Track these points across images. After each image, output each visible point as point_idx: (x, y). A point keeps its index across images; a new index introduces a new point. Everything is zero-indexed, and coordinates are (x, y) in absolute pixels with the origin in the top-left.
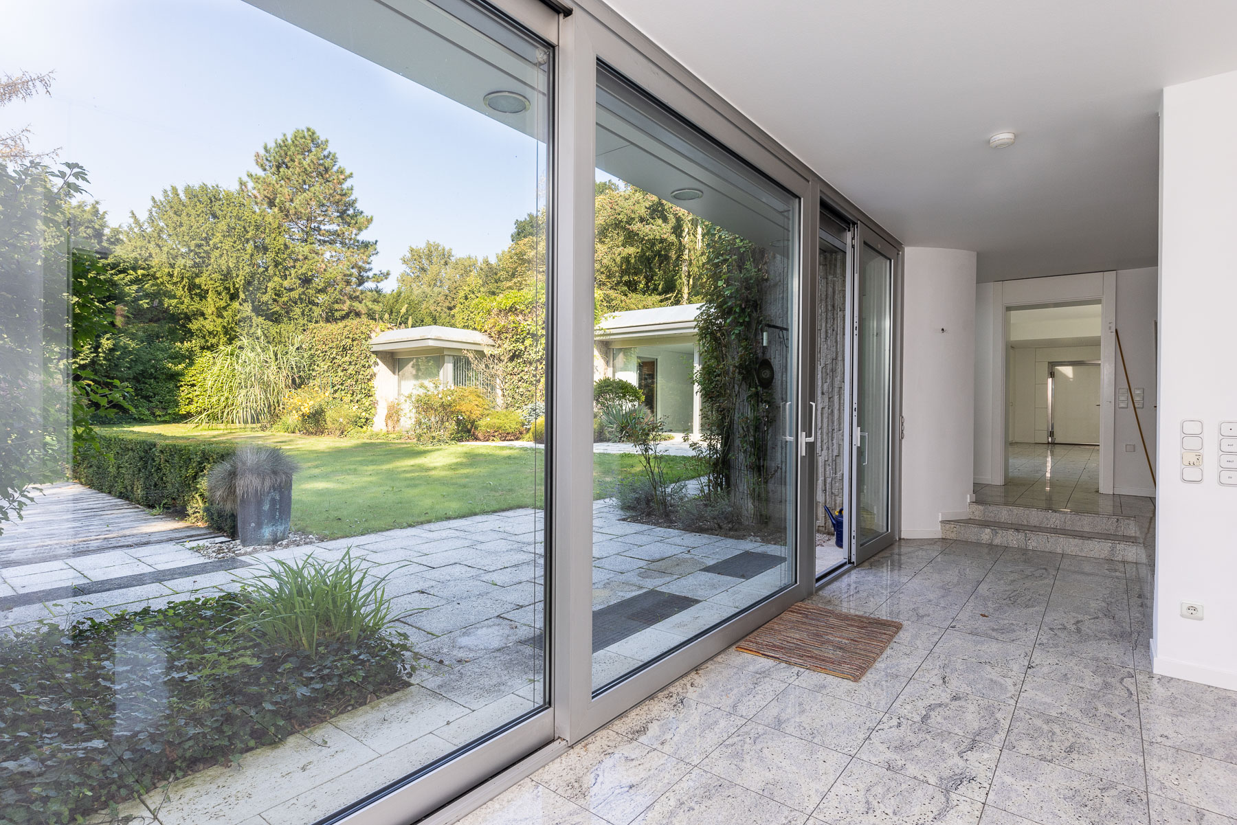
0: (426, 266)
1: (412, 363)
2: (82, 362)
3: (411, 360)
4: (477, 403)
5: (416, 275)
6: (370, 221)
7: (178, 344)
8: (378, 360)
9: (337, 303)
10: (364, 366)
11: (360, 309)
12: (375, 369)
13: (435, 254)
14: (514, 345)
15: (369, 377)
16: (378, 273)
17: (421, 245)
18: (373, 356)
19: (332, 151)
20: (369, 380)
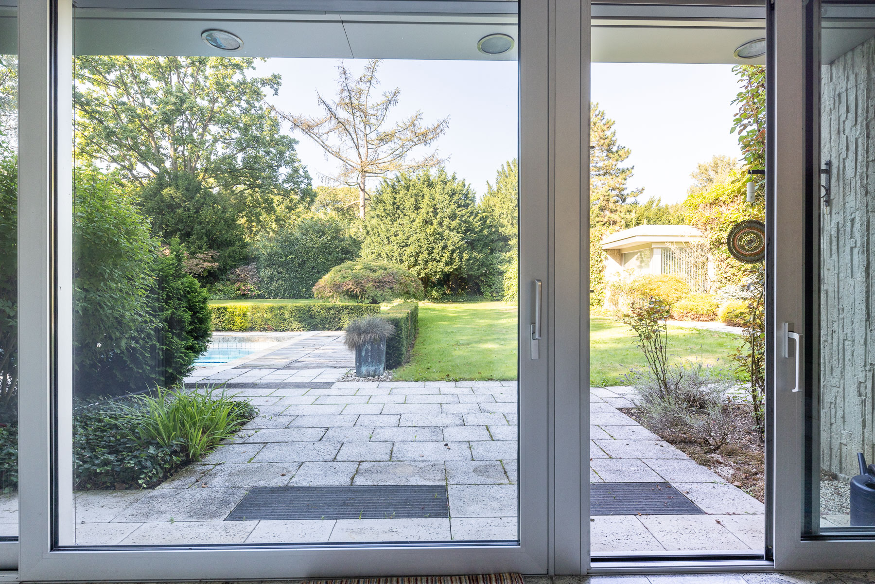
0: (712, 176)
1: (636, 256)
2: (455, 267)
3: (636, 253)
4: (675, 287)
5: (703, 185)
6: (628, 153)
7: (504, 254)
8: (608, 256)
9: (598, 217)
10: (597, 261)
11: (615, 218)
12: (604, 263)
13: (720, 165)
14: (719, 234)
15: (600, 269)
16: (635, 190)
17: (707, 160)
18: (604, 253)
19: (602, 110)
20: (601, 271)
